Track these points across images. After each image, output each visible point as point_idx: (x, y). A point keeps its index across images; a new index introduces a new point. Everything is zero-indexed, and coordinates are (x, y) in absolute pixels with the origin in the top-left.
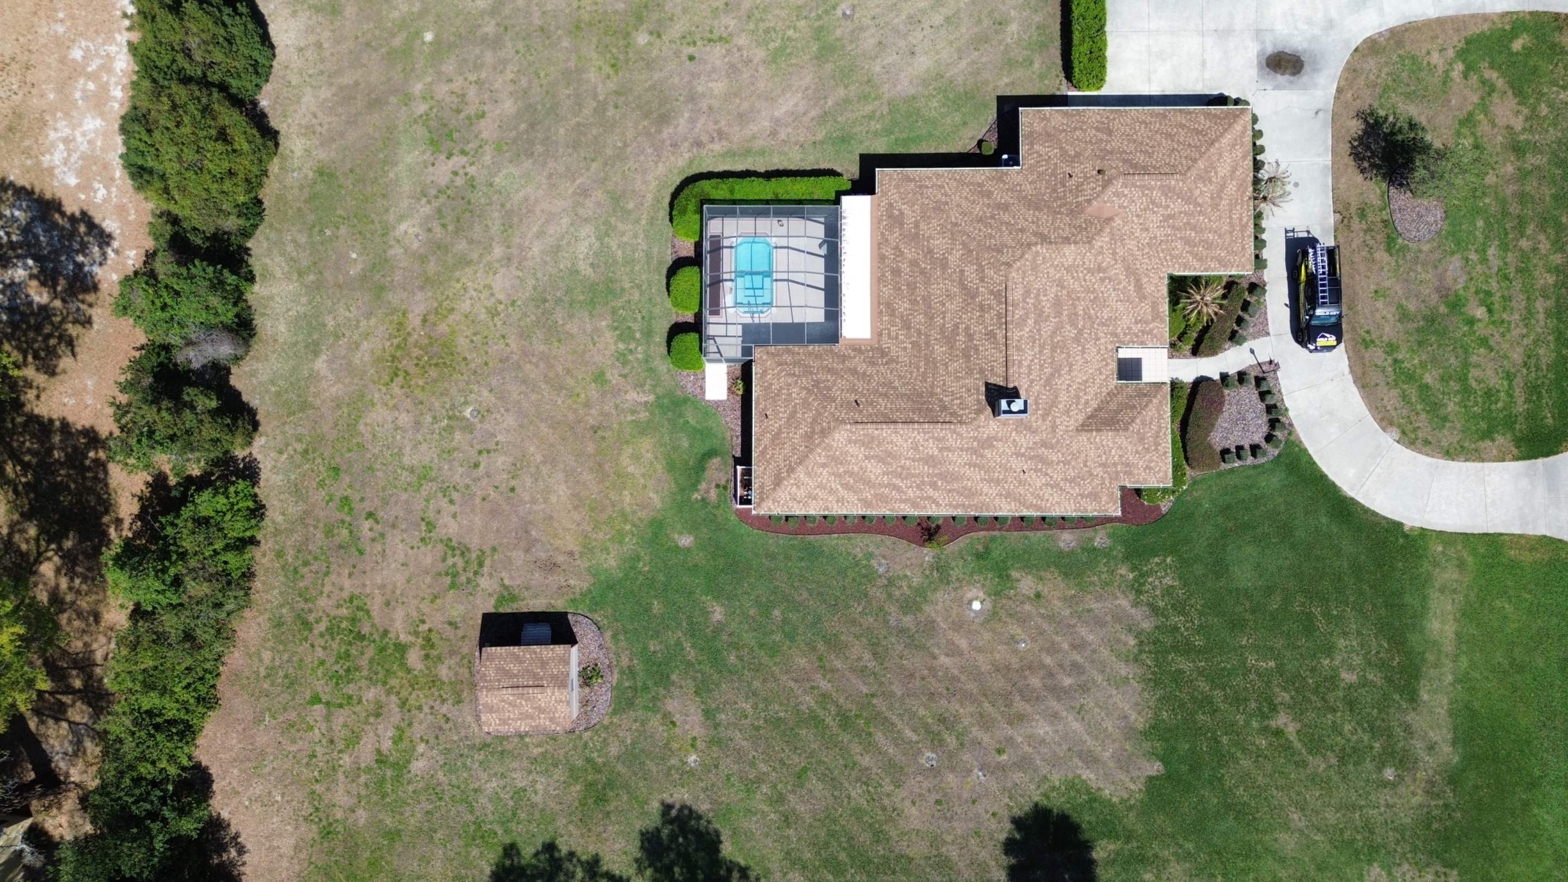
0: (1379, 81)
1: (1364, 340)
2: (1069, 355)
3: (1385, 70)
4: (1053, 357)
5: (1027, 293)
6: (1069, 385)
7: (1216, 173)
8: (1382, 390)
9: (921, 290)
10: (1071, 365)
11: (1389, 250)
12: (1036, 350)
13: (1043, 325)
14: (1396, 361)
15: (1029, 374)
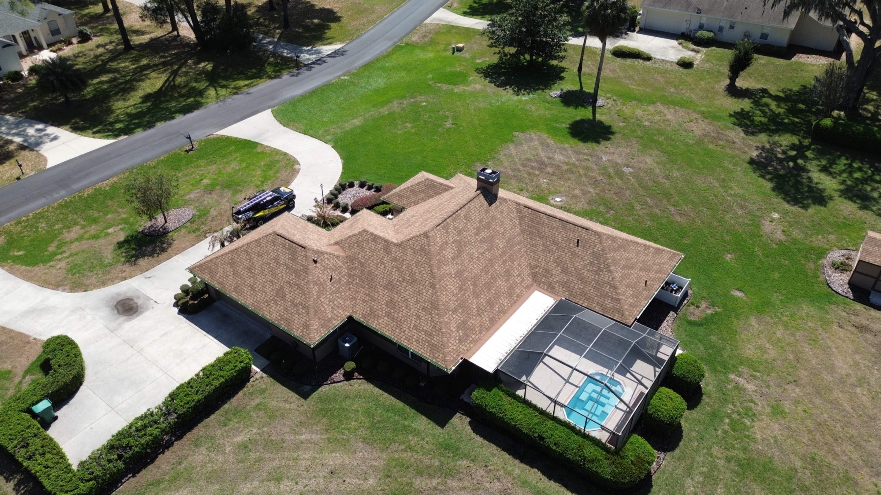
0: (101, 272)
3: (90, 274)
9: (484, 279)
14: (263, 182)
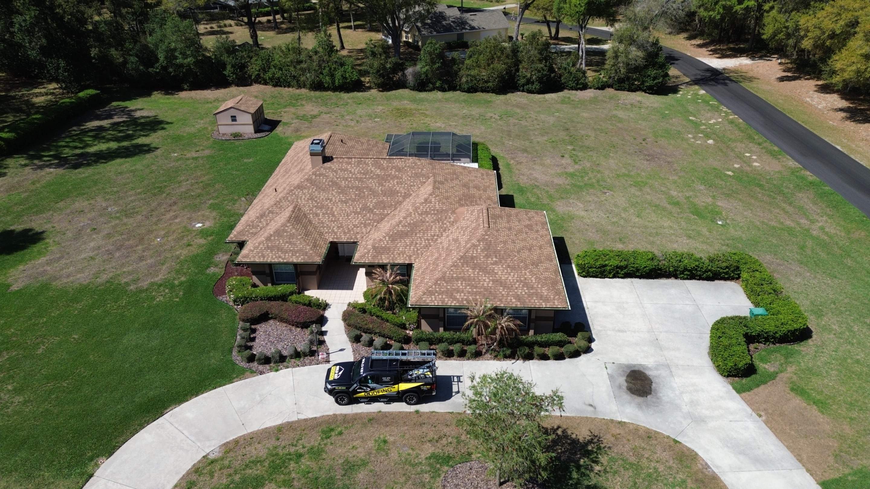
0: (644, 461)
1: (332, 430)
2: (354, 200)
3: (661, 468)
4: (352, 188)
5: (399, 170)
6: (331, 200)
7: (495, 263)
8: (271, 443)
10: (346, 202)
11: (433, 456)
12: (359, 176)
13: (375, 181)
14: (300, 456)
15: (342, 170)
